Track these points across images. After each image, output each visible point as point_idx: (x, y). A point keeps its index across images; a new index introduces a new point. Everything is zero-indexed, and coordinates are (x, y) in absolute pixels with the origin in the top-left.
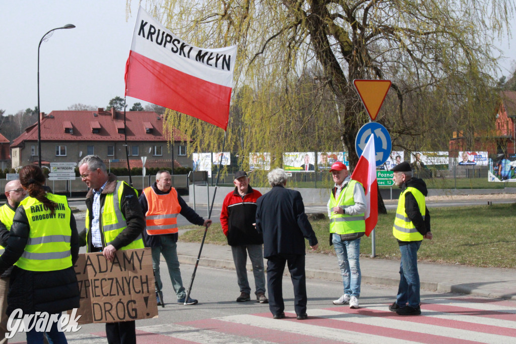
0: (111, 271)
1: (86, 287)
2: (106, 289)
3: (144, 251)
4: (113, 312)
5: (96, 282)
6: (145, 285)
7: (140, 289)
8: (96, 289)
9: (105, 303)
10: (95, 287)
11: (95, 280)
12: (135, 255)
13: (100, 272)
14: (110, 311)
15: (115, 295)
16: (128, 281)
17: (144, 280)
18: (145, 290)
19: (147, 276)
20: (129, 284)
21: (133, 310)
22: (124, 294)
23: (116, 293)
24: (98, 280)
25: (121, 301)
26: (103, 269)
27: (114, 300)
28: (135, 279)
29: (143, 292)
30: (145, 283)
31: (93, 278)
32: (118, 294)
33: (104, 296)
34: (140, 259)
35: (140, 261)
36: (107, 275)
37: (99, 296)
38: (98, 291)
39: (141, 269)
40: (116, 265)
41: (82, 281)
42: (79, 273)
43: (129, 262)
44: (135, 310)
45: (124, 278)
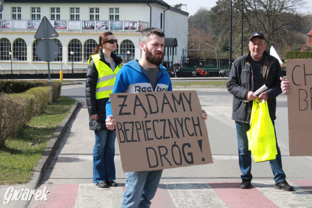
0: (162, 112)
1: (137, 129)
2: (160, 133)
3: (191, 94)
4: (169, 157)
5: (147, 123)
6: (197, 127)
7: (194, 131)
8: (149, 131)
9: (159, 147)
10: (147, 129)
11: (146, 122)
12: (182, 96)
13: (151, 113)
14: (166, 156)
15: (169, 138)
16: (181, 123)
17: (196, 123)
18: (198, 132)
19: (198, 118)
20: (181, 126)
22: (178, 137)
23: (170, 135)
24: (150, 121)
25: (176, 144)
26: (154, 109)
27: (168, 143)
28: (187, 120)
29: (196, 135)
30: (196, 125)
31: (144, 120)
32: (172, 137)
33: (158, 139)
34: (189, 100)
35: (189, 103)
36: (159, 116)
37: (152, 139)
38: (151, 134)
39: (191, 110)
40: (166, 106)
41: (133, 123)
42: (129, 114)
43: (179, 103)
44: (190, 154)
45: (176, 119)
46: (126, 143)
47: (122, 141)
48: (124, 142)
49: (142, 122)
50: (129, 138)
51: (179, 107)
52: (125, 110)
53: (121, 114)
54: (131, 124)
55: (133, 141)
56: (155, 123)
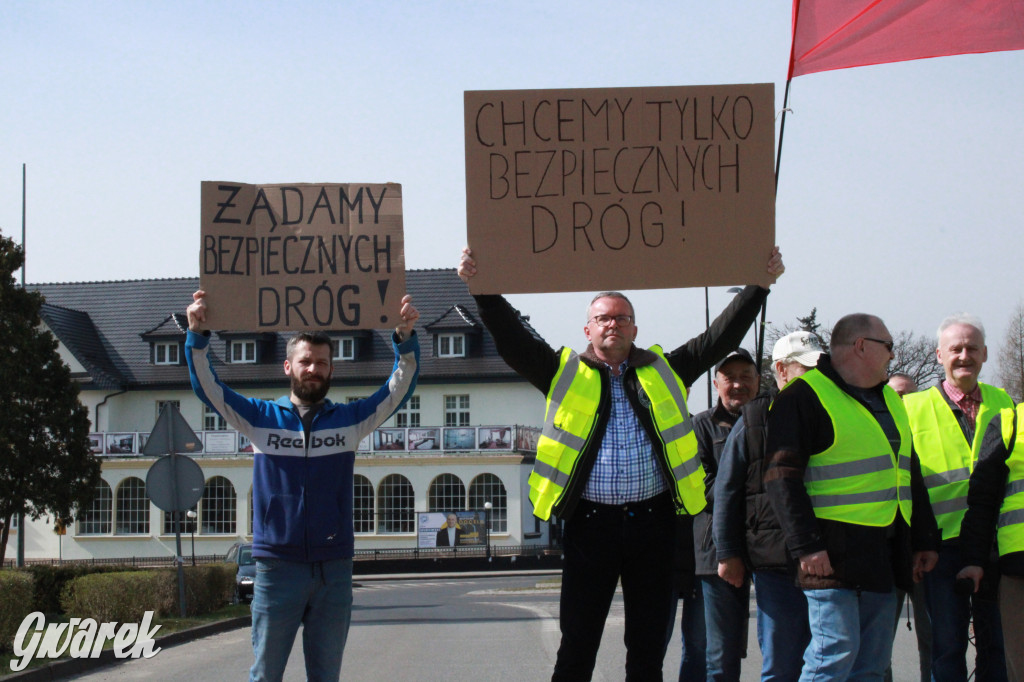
0: (309, 222)
1: (248, 252)
2: (295, 263)
3: (385, 189)
4: (306, 308)
5: (273, 242)
6: (382, 257)
7: (372, 262)
8: (272, 257)
9: (288, 289)
10: (270, 254)
11: (270, 239)
12: (365, 193)
13: (286, 222)
14: (299, 307)
16: (346, 246)
17: (382, 246)
18: (383, 265)
19: (388, 238)
20: (347, 251)
21: (351, 306)
22: (334, 271)
23: (316, 268)
24: (278, 238)
25: (327, 285)
26: (293, 216)
27: (310, 283)
28: (363, 240)
29: (377, 270)
30: (381, 251)
31: (267, 235)
32: (321, 270)
33: (289, 272)
34: (377, 200)
35: (376, 207)
36: (300, 230)
37: (277, 272)
38: (276, 262)
39: (376, 222)
40: (322, 213)
41: (241, 239)
42: (237, 221)
43: (352, 207)
44: (355, 307)
45: (337, 238)
46: (217, 275)
47: (208, 270)
48: (214, 272)
49: (263, 239)
50: (226, 267)
51: (351, 214)
52: (228, 213)
53: (218, 220)
54: (237, 241)
55: (233, 271)
56: (290, 242)
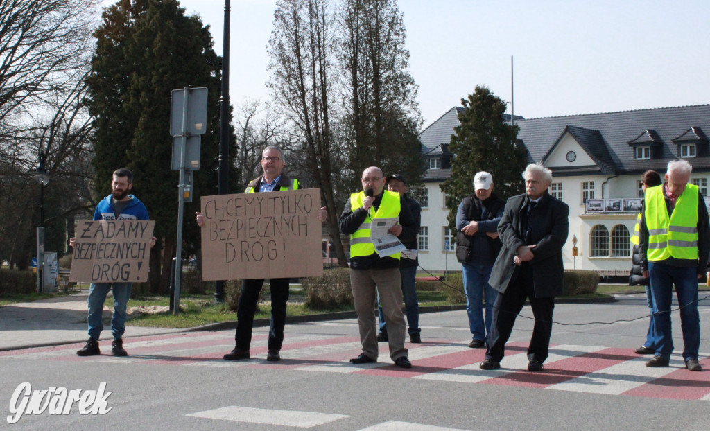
0: (116, 237)
1: (92, 250)
2: (108, 253)
4: (109, 273)
5: (102, 245)
6: (141, 252)
7: (137, 254)
8: (100, 252)
9: (104, 265)
10: (101, 250)
13: (107, 237)
14: (107, 272)
15: (114, 258)
16: (128, 247)
17: (142, 247)
18: (141, 255)
19: (145, 243)
20: (128, 249)
21: (126, 272)
22: (122, 257)
23: (115, 256)
24: (104, 244)
25: (118, 263)
26: (111, 234)
27: (112, 263)
28: (135, 245)
29: (138, 257)
30: (142, 250)
31: (100, 242)
32: (117, 257)
33: (105, 258)
35: (143, 230)
36: (112, 241)
37: (101, 258)
38: (101, 254)
39: (142, 237)
40: (122, 232)
41: (90, 244)
42: (89, 237)
43: (133, 230)
44: (128, 273)
45: (125, 243)
46: (79, 259)
48: (77, 258)
49: (98, 244)
50: (83, 256)
51: (132, 233)
52: (87, 234)
53: (82, 237)
54: (88, 245)
55: (85, 258)
56: (108, 245)
